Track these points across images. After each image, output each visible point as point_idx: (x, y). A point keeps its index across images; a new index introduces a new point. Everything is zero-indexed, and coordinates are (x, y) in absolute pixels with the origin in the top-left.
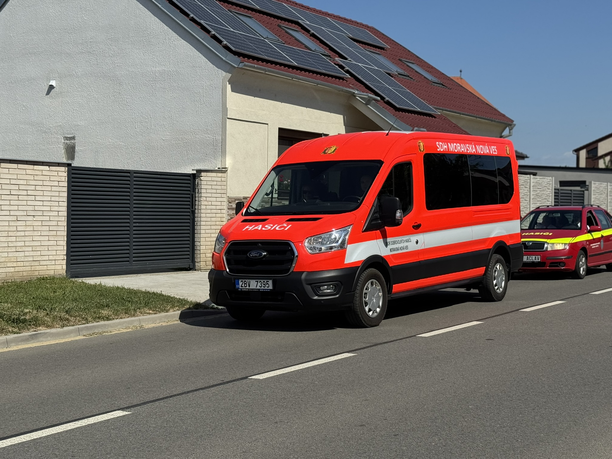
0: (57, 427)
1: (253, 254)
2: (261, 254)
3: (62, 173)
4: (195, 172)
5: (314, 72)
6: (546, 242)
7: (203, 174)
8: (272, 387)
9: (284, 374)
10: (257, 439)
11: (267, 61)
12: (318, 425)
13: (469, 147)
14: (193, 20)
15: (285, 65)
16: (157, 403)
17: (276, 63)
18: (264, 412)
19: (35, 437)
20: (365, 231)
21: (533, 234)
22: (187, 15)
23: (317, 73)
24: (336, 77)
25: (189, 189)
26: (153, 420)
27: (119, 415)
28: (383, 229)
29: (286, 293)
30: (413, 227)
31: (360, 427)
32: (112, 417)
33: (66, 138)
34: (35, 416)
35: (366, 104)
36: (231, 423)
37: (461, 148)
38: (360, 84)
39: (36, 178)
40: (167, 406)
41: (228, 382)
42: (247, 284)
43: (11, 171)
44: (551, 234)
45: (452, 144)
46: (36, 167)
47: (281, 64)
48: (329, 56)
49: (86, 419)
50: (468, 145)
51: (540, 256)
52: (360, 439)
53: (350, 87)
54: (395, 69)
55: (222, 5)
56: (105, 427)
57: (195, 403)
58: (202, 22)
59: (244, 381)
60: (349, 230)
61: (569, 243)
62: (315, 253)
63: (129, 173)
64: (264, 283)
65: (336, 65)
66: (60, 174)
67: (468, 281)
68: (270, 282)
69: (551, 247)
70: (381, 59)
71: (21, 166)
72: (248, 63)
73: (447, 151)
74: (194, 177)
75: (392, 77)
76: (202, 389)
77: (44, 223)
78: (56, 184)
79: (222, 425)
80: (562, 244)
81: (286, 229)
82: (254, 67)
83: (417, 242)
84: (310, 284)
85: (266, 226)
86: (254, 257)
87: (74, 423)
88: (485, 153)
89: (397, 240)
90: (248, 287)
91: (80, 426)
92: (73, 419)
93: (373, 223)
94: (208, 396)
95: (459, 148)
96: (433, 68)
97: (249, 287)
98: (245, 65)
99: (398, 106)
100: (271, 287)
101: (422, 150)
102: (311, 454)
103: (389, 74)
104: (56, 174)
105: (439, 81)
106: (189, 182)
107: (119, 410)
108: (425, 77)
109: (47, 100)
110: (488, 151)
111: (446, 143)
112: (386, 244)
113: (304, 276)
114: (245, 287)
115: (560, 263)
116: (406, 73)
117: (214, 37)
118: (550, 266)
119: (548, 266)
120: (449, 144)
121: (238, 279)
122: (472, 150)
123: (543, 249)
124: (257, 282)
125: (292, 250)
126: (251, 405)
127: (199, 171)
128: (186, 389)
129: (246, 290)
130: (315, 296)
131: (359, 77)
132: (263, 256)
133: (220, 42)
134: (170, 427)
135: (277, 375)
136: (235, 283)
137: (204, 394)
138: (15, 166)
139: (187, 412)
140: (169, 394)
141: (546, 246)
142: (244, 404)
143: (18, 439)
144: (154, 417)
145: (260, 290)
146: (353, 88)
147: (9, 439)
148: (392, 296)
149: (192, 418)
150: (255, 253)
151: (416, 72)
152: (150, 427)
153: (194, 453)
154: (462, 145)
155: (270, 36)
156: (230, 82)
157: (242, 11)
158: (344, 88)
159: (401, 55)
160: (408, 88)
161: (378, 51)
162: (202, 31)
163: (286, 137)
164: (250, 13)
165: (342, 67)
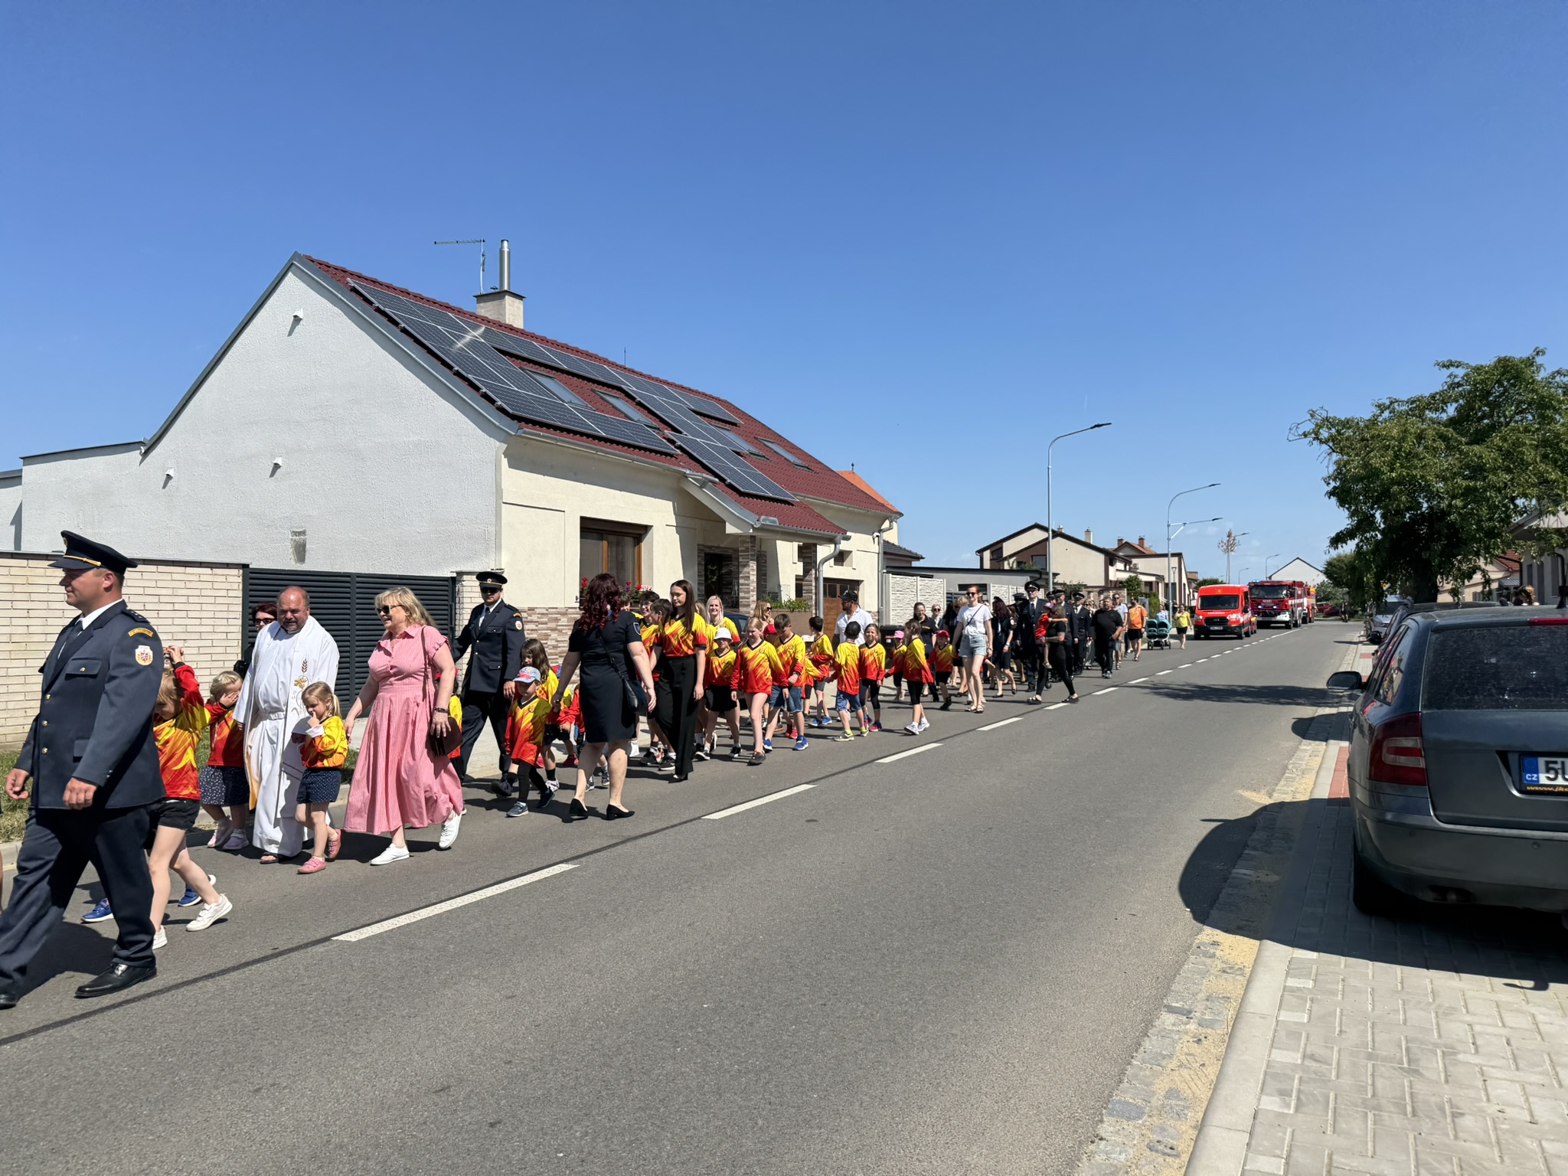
3: (235, 577)
4: (455, 575)
5: (629, 446)
7: (465, 577)
11: (562, 430)
14: (458, 374)
15: (588, 436)
17: (575, 433)
22: (450, 368)
23: (635, 447)
24: (661, 453)
25: (446, 598)
33: (295, 533)
35: (701, 487)
38: (695, 463)
47: (582, 434)
48: (658, 429)
53: (680, 466)
54: (745, 447)
55: (513, 362)
58: (470, 376)
59: (319, 947)
63: (349, 576)
65: (664, 438)
70: (730, 436)
72: (528, 429)
74: (454, 581)
75: (741, 456)
82: (539, 436)
96: (798, 448)
98: (525, 433)
99: (742, 490)
103: (738, 453)
105: (804, 464)
106: (446, 588)
108: (785, 459)
109: (272, 483)
116: (761, 453)
117: (485, 396)
127: (460, 574)
131: (695, 454)
133: (492, 402)
146: (683, 467)
151: (775, 452)
155: (575, 401)
156: (506, 454)
157: (542, 370)
158: (672, 466)
159: (758, 432)
160: (761, 470)
161: (728, 426)
162: (469, 388)
163: (591, 528)
164: (552, 373)
165: (672, 442)
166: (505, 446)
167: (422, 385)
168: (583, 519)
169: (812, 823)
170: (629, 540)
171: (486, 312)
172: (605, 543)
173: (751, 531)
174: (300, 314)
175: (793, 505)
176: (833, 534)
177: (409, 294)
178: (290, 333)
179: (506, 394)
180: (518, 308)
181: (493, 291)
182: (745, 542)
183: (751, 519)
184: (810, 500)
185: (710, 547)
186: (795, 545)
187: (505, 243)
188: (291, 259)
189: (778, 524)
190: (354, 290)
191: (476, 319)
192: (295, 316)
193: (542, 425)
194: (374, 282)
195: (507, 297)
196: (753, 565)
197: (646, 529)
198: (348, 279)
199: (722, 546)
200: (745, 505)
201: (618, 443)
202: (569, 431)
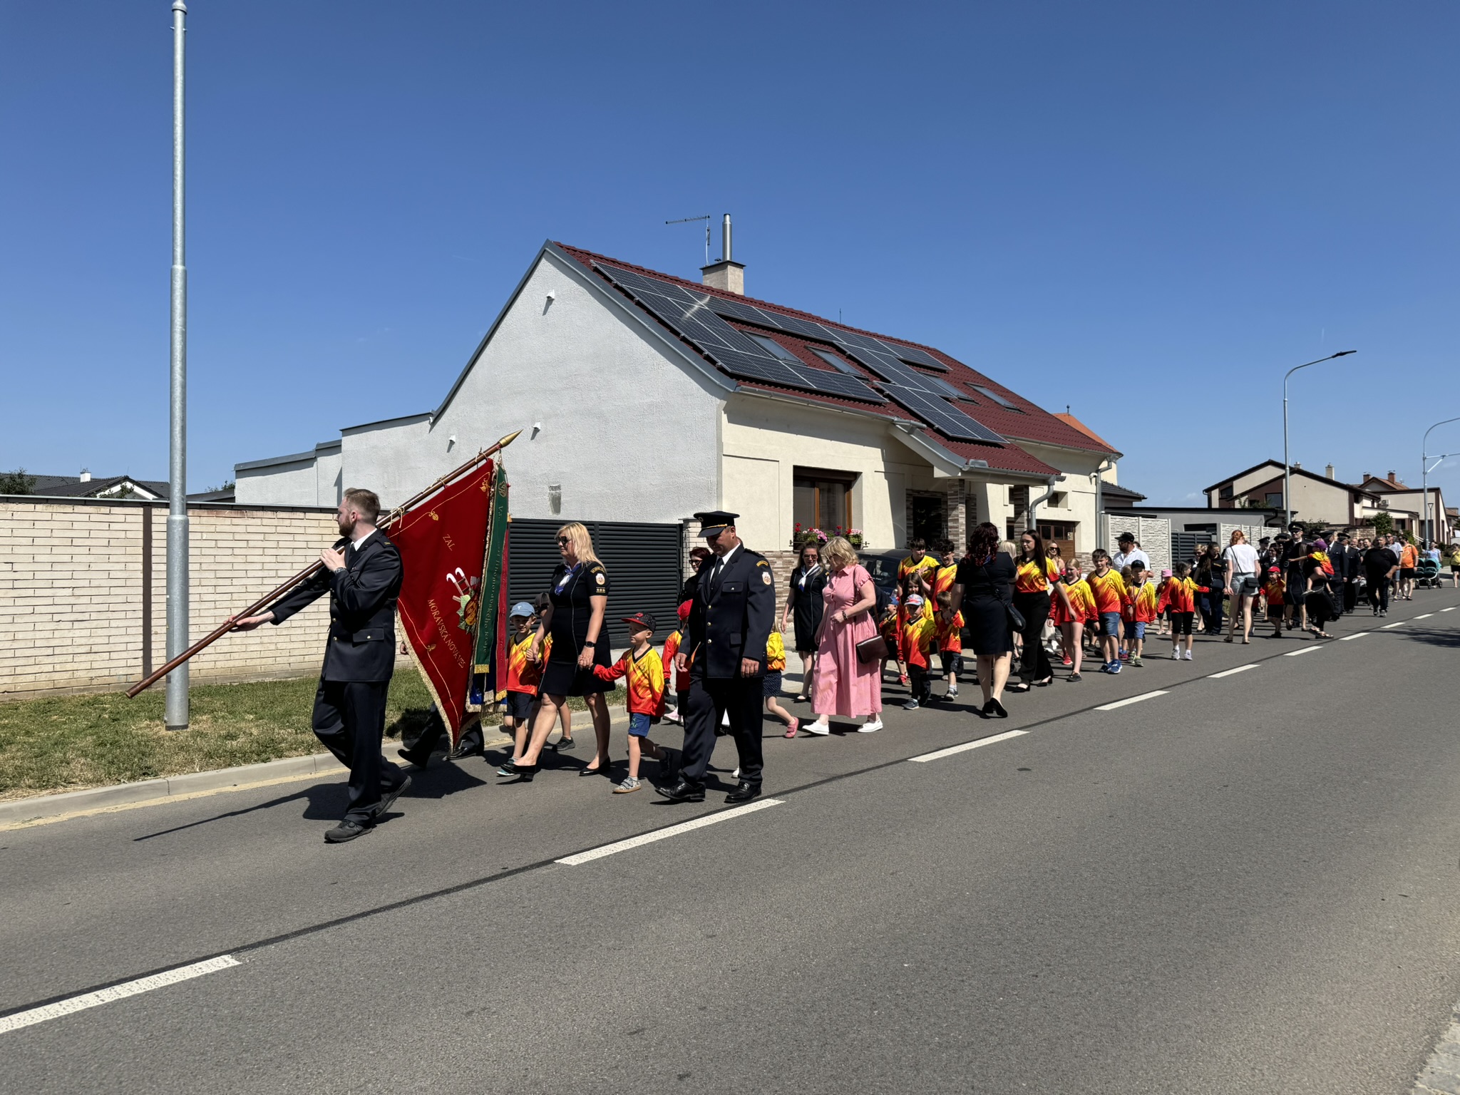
4: (682, 522)
5: (839, 397)
11: (776, 385)
14: (684, 339)
15: (800, 389)
17: (788, 387)
22: (677, 334)
23: (844, 398)
24: (870, 402)
25: (674, 543)
33: (552, 488)
35: (909, 433)
38: (903, 410)
47: (795, 388)
48: (867, 380)
53: (889, 414)
54: (954, 393)
55: (733, 325)
58: (695, 341)
59: (543, 871)
65: (873, 388)
70: (940, 383)
72: (748, 387)
74: (680, 528)
75: (950, 402)
76: (445, 892)
82: (755, 392)
96: (1008, 392)
98: (742, 389)
99: (951, 434)
103: (947, 399)
105: (1015, 406)
106: (675, 534)
108: (996, 402)
109: (532, 445)
116: (970, 398)
117: (708, 358)
127: (686, 521)
131: (903, 402)
133: (714, 363)
135: (609, 856)
146: (891, 415)
151: (985, 396)
155: (788, 357)
156: (726, 411)
157: (759, 332)
158: (880, 415)
159: (967, 378)
160: (971, 414)
161: (936, 374)
162: (693, 351)
163: (804, 477)
164: (768, 334)
165: (881, 391)
166: (725, 403)
167: (653, 351)
168: (796, 468)
169: (1024, 773)
170: (839, 487)
171: (711, 282)
172: (817, 490)
173: (960, 474)
174: (552, 295)
175: (1003, 448)
176: (1046, 474)
177: (643, 271)
178: (545, 313)
179: (726, 355)
180: (739, 276)
181: (717, 262)
182: (953, 486)
183: (960, 462)
184: (1022, 442)
185: (918, 492)
186: (1006, 487)
187: (728, 217)
188: (545, 245)
189: (987, 467)
190: (596, 270)
191: (702, 290)
192: (549, 297)
193: (758, 381)
194: (613, 262)
195: (729, 267)
196: (962, 508)
197: (856, 475)
198: (592, 261)
199: (931, 490)
200: (955, 450)
201: (828, 395)
202: (782, 386)
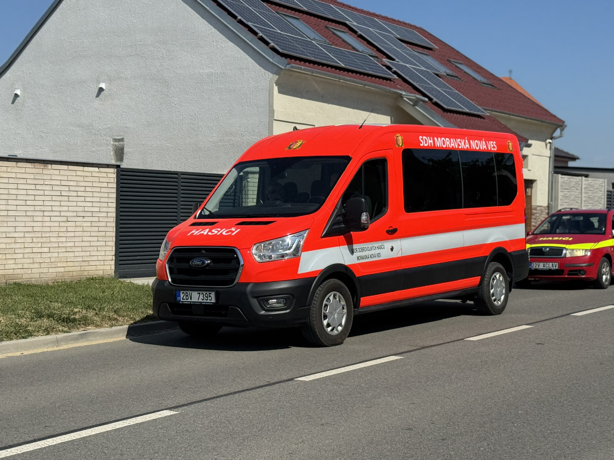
0: (106, 425)
1: (196, 262)
2: (204, 263)
3: (111, 174)
5: (361, 73)
6: (565, 248)
8: (318, 389)
9: (330, 376)
10: (303, 441)
11: (314, 63)
12: (365, 428)
13: (461, 142)
14: (240, 22)
15: (332, 67)
16: (204, 403)
17: (323, 65)
18: (310, 414)
19: (85, 436)
20: (325, 236)
21: (551, 238)
22: (235, 17)
23: (365, 74)
24: (384, 78)
26: (200, 420)
27: (166, 415)
28: (348, 234)
29: (230, 307)
30: (388, 232)
31: (407, 431)
32: (160, 416)
33: (115, 140)
34: (85, 415)
35: (414, 105)
36: (277, 424)
37: (450, 143)
38: (407, 85)
39: (86, 179)
40: (214, 407)
41: (274, 384)
42: (189, 296)
43: (62, 172)
44: (571, 239)
45: (439, 139)
46: (86, 169)
47: (328, 66)
48: (377, 57)
49: (134, 418)
50: (459, 140)
51: (557, 263)
52: (407, 443)
53: (397, 88)
54: (443, 70)
55: (270, 7)
56: (152, 426)
57: (241, 404)
58: (250, 24)
59: (290, 382)
60: (305, 235)
61: (590, 250)
62: (264, 261)
63: (177, 174)
64: (206, 296)
65: (384, 66)
66: (110, 175)
67: (460, 292)
68: (213, 295)
69: (570, 253)
70: (430, 60)
71: (71, 167)
72: (296, 66)
73: (432, 145)
75: (440, 77)
76: (248, 390)
77: (93, 224)
78: (105, 185)
79: (268, 426)
80: (583, 250)
81: (233, 234)
82: (301, 69)
83: (392, 249)
84: (257, 297)
85: (213, 231)
86: (197, 265)
87: (123, 421)
88: (481, 148)
89: (366, 247)
90: (189, 300)
91: (128, 425)
92: (121, 418)
93: (335, 227)
94: (254, 397)
95: (448, 143)
96: (481, 68)
97: (191, 299)
98: (292, 67)
99: (446, 107)
100: (213, 301)
101: (401, 145)
102: (357, 457)
103: (437, 75)
104: (105, 175)
105: (489, 82)
107: (166, 409)
108: (474, 78)
109: (97, 102)
110: (485, 147)
111: (431, 138)
112: (352, 252)
113: (249, 288)
114: (187, 299)
115: (580, 270)
116: (454, 74)
117: (262, 39)
118: (568, 275)
119: (567, 274)
120: (435, 139)
121: (180, 291)
122: (465, 146)
123: (561, 255)
124: (199, 294)
125: (237, 258)
126: (297, 406)
128: (232, 390)
129: (188, 303)
130: (261, 311)
131: (407, 78)
132: (206, 264)
133: (267, 43)
134: (217, 427)
135: (323, 377)
136: (176, 294)
137: (250, 395)
138: (65, 167)
139: (233, 412)
140: (216, 394)
141: (564, 252)
142: (290, 405)
143: (68, 437)
144: (201, 417)
145: (202, 303)
146: (400, 89)
147: (59, 437)
148: (360, 311)
149: (238, 419)
150: (198, 262)
151: (465, 72)
152: (197, 427)
153: (240, 454)
154: (452, 140)
155: (317, 37)
156: (277, 84)
157: (290, 13)
158: (392, 89)
159: (450, 54)
160: (457, 89)
161: (426, 52)
164: (297, 15)
165: (389, 68)
166: (276, 77)
175: (484, 118)
184: (496, 113)
193: (300, 60)
200: (450, 120)
201: (354, 72)
202: (319, 64)
